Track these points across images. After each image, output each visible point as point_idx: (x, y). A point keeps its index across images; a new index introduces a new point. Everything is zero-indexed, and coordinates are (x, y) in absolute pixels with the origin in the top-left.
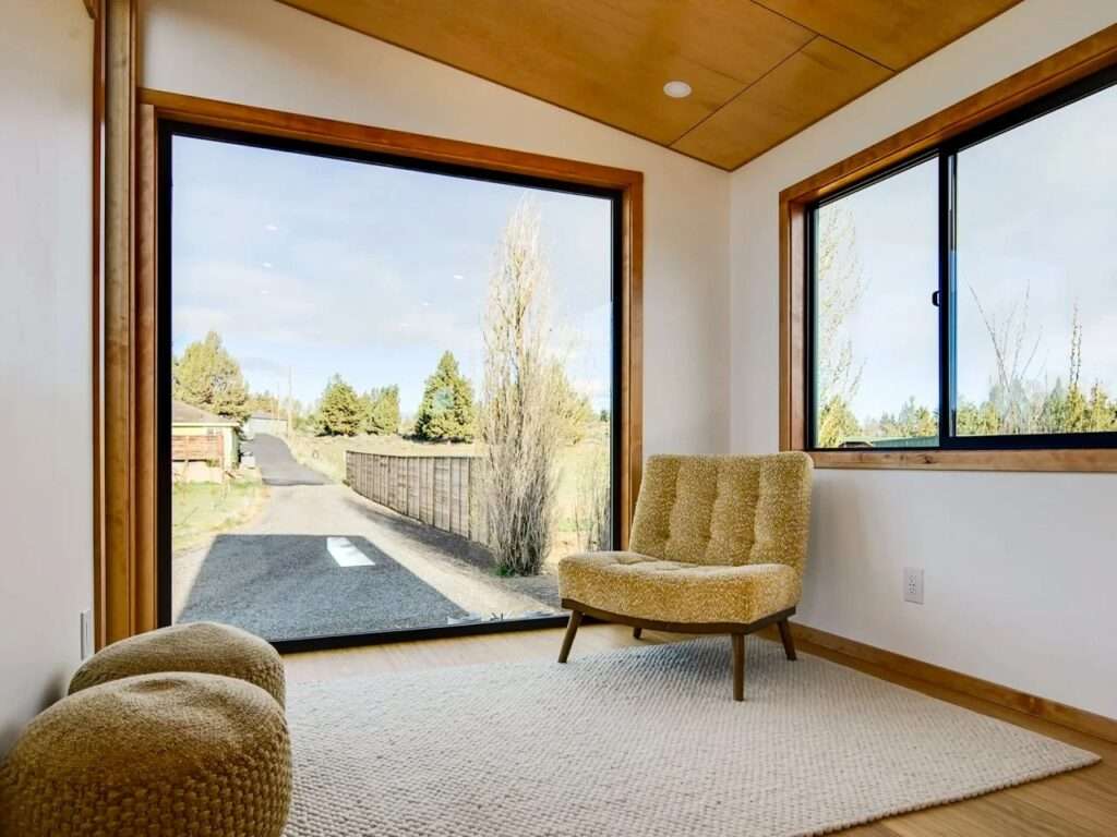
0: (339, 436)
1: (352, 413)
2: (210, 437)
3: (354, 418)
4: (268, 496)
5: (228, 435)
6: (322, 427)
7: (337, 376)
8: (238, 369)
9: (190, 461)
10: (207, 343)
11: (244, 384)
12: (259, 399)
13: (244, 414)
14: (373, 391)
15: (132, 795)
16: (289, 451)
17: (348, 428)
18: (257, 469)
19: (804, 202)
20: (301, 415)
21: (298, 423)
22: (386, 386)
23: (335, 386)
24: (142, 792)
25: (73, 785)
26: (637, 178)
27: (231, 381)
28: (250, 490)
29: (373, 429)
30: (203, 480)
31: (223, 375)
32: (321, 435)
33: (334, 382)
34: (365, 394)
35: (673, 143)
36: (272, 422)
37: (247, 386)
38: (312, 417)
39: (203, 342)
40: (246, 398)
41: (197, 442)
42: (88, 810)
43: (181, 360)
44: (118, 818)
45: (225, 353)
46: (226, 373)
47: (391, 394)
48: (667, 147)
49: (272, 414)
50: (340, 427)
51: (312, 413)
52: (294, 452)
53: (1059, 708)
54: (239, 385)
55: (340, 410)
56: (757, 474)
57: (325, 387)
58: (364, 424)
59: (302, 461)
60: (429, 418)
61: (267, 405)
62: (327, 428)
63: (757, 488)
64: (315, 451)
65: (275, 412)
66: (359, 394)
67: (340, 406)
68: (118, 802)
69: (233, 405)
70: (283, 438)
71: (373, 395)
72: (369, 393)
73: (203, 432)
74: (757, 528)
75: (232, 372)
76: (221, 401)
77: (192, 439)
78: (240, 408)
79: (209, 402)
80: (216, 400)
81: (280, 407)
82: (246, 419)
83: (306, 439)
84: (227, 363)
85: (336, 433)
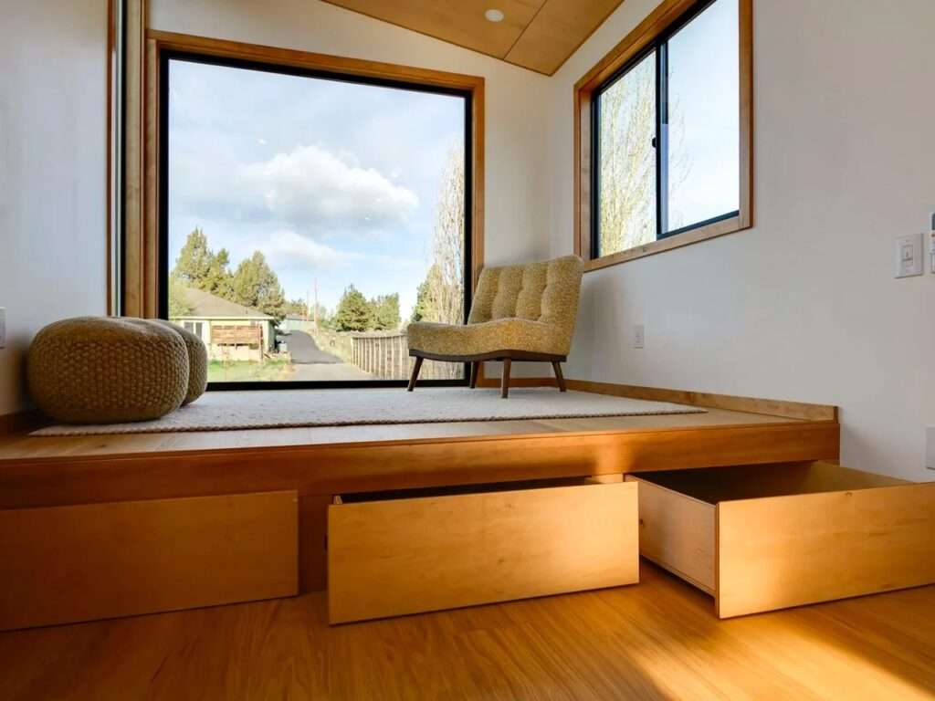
0: (352, 331)
1: (362, 314)
2: (253, 327)
3: (363, 317)
4: (293, 370)
5: (266, 326)
6: (340, 324)
7: (352, 286)
8: (276, 280)
9: (238, 345)
10: (254, 259)
11: (281, 291)
12: (293, 305)
13: (281, 314)
14: (379, 297)
15: (88, 346)
16: (314, 342)
17: (359, 325)
18: (289, 353)
19: (592, 91)
20: (326, 317)
21: (321, 322)
22: (390, 294)
23: (350, 293)
24: (93, 345)
25: (60, 340)
26: (481, 80)
27: (271, 289)
28: (280, 366)
29: (379, 326)
30: (247, 359)
31: (266, 285)
32: (339, 331)
33: (349, 290)
34: (373, 300)
35: (506, 56)
36: (303, 322)
37: (283, 293)
38: (333, 319)
39: (251, 259)
40: (282, 303)
41: (243, 331)
42: (66, 351)
43: (236, 273)
44: (81, 355)
45: (267, 268)
46: (268, 283)
47: (393, 301)
48: (503, 59)
49: (303, 317)
50: (354, 325)
51: (334, 316)
52: (317, 342)
53: (704, 395)
54: (277, 292)
55: (353, 311)
56: (545, 271)
57: (343, 293)
58: (372, 322)
59: (322, 348)
60: (421, 317)
61: (299, 309)
62: (343, 325)
63: (545, 280)
64: (333, 341)
65: (306, 315)
66: (368, 300)
67: (353, 309)
68: (81, 348)
69: (272, 307)
70: (310, 333)
71: (379, 300)
72: (376, 300)
73: (248, 323)
74: (543, 306)
75: (272, 282)
76: (264, 303)
77: (240, 328)
78: (278, 309)
79: (255, 304)
80: (261, 303)
81: (309, 312)
82: (283, 318)
83: (327, 334)
84: (269, 275)
85: (350, 329)
